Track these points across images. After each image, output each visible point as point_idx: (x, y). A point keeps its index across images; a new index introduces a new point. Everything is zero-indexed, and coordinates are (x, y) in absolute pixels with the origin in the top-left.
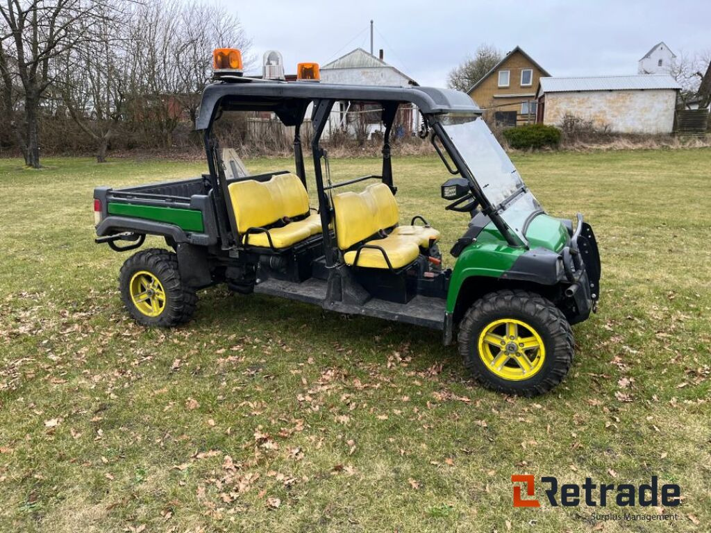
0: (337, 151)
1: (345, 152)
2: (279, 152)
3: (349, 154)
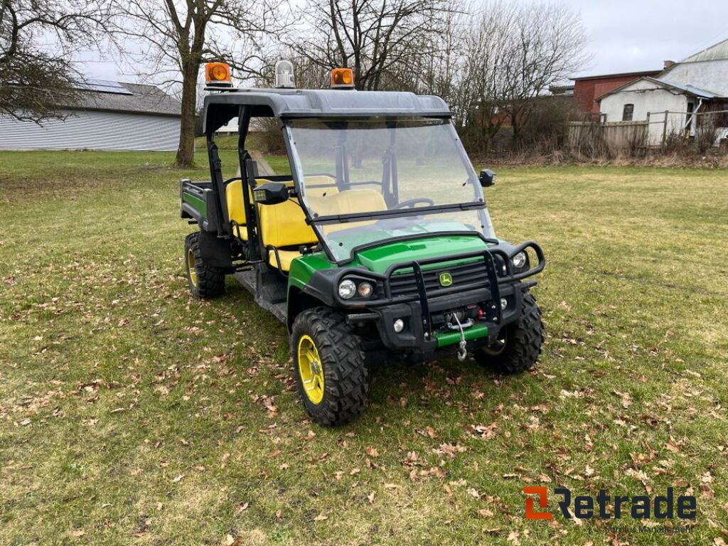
0: (667, 159)
1: (677, 160)
2: (593, 160)
3: (680, 163)
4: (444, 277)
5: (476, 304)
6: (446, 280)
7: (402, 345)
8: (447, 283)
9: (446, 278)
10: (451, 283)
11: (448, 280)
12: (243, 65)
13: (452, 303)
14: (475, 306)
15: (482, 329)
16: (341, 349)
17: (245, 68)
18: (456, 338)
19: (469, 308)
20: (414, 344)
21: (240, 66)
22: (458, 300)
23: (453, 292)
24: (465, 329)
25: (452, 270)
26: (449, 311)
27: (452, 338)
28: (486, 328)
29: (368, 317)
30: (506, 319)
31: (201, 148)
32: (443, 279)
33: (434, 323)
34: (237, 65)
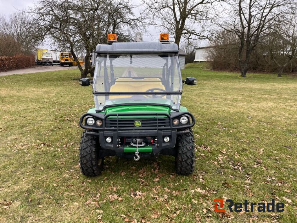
4: (137, 123)
5: (151, 137)
6: (138, 124)
7: (106, 148)
8: (138, 125)
9: (138, 123)
10: (140, 125)
11: (139, 124)
12: (200, 34)
13: (134, 134)
14: (151, 138)
15: (149, 148)
16: (84, 145)
17: (201, 35)
18: (134, 150)
19: (147, 138)
20: (112, 149)
21: (199, 35)
22: (138, 133)
23: (138, 130)
24: (139, 147)
25: (142, 120)
26: (136, 137)
27: (132, 150)
28: (151, 148)
29: (94, 134)
30: (164, 146)
31: (188, 67)
32: (136, 123)
33: (126, 142)
34: (198, 34)
